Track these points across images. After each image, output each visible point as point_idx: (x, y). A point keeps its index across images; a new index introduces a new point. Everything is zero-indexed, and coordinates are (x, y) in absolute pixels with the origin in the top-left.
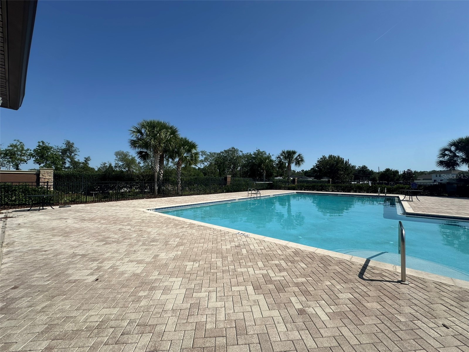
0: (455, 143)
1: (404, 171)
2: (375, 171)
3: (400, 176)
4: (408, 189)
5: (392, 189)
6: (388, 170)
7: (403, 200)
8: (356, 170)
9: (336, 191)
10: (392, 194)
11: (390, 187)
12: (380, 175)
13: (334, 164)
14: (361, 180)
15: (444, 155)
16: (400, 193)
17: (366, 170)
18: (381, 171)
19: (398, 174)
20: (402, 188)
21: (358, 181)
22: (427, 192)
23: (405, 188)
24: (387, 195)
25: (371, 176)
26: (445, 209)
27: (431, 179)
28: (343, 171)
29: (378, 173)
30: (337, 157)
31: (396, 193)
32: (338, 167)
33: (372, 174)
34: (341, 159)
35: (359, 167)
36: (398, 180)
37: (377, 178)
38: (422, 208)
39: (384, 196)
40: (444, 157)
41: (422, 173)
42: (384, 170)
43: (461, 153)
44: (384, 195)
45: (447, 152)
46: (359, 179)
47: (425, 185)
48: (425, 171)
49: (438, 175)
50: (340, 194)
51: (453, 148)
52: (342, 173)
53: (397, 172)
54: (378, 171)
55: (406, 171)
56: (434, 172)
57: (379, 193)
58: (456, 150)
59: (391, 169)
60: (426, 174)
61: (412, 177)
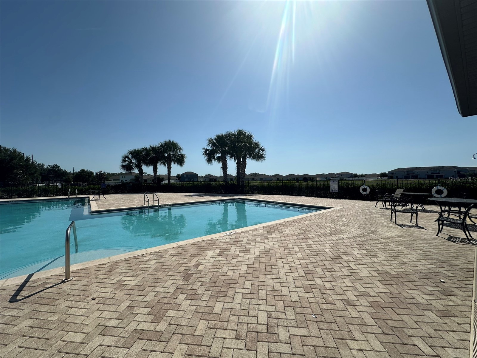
0: (131, 152)
1: (97, 172)
2: (69, 171)
3: (94, 177)
4: (99, 189)
5: (84, 190)
6: (83, 171)
7: (92, 200)
8: (45, 170)
9: (7, 197)
10: (84, 195)
11: (82, 188)
12: (75, 176)
13: (5, 159)
14: (51, 182)
15: (125, 161)
16: (92, 193)
17: (57, 170)
18: (76, 172)
19: (93, 175)
20: (94, 189)
21: (48, 182)
22: (113, 191)
23: (96, 188)
24: (78, 196)
25: (65, 177)
26: (122, 204)
27: (119, 180)
28: (21, 170)
29: (73, 174)
30: (11, 150)
31: (87, 193)
32: (14, 164)
33: (66, 175)
34: (20, 153)
35: (49, 165)
36: (92, 181)
37: (71, 179)
38: (106, 205)
39: (75, 198)
40: (125, 163)
41: (113, 175)
42: (79, 171)
43: (135, 161)
44: (75, 196)
45: (127, 159)
46: (49, 180)
47: (112, 185)
48: (115, 173)
49: (124, 177)
50: (13, 201)
51: (130, 156)
52: (20, 172)
53: (92, 173)
54: (72, 172)
55: (99, 172)
56: (121, 174)
57: (69, 195)
58: (132, 158)
59: (86, 170)
60: (115, 175)
61: (103, 178)
